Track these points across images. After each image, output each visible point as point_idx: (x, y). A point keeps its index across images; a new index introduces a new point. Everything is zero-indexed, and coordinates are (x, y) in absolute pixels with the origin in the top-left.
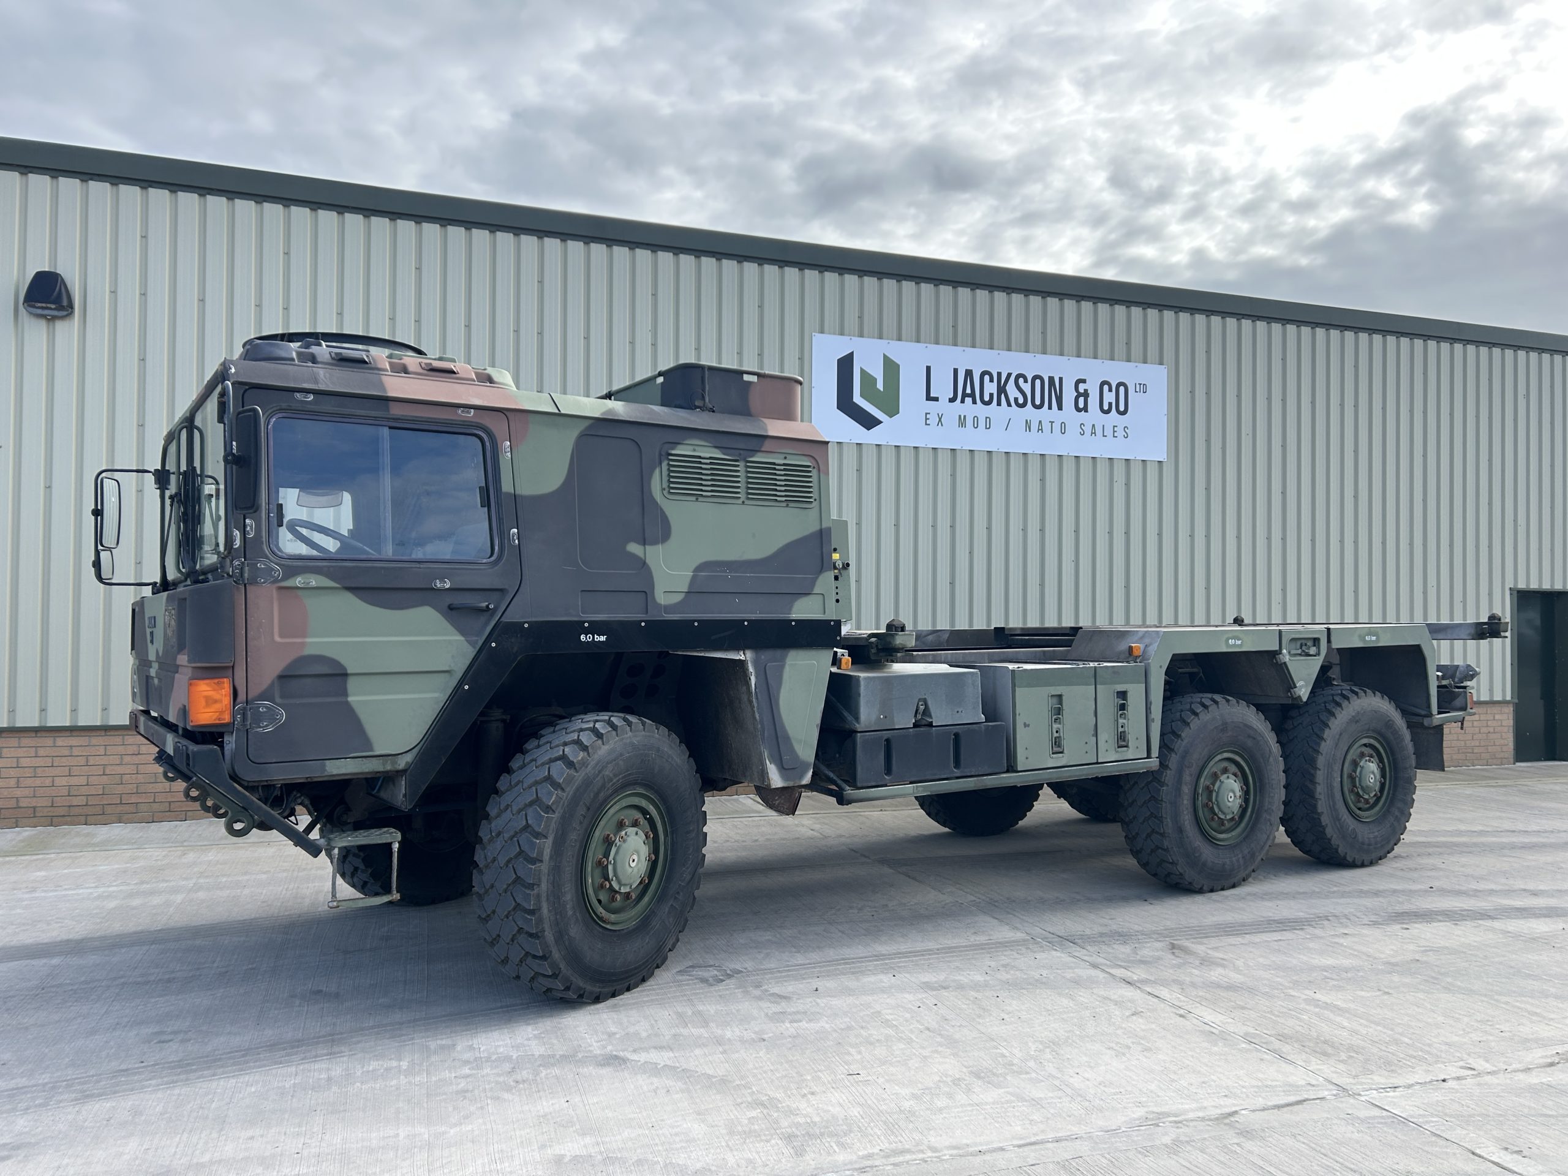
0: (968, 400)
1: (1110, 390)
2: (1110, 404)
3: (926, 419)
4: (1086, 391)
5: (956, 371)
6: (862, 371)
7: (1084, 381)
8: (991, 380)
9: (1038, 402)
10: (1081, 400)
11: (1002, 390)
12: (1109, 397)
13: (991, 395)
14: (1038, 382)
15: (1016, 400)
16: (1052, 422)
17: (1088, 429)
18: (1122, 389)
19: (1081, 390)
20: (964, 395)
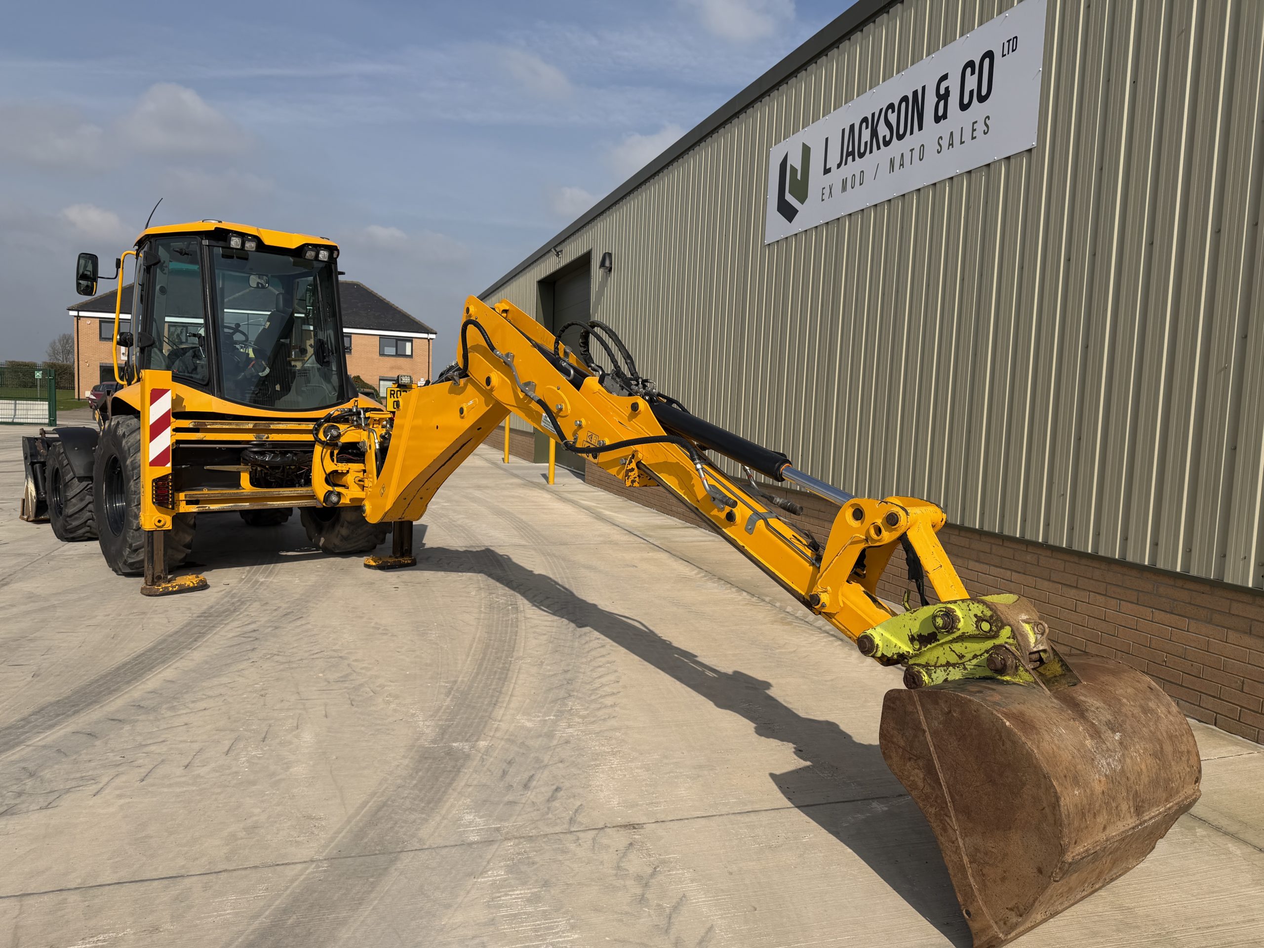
0: (850, 158)
1: (973, 73)
2: (972, 92)
3: (823, 194)
4: (947, 89)
5: (843, 130)
6: (791, 166)
7: (945, 77)
8: (867, 127)
9: (901, 132)
10: (942, 103)
11: (874, 133)
12: (971, 82)
13: (866, 143)
14: (904, 104)
15: (884, 137)
16: (912, 150)
17: (945, 143)
18: (987, 61)
19: (942, 91)
20: (848, 154)
